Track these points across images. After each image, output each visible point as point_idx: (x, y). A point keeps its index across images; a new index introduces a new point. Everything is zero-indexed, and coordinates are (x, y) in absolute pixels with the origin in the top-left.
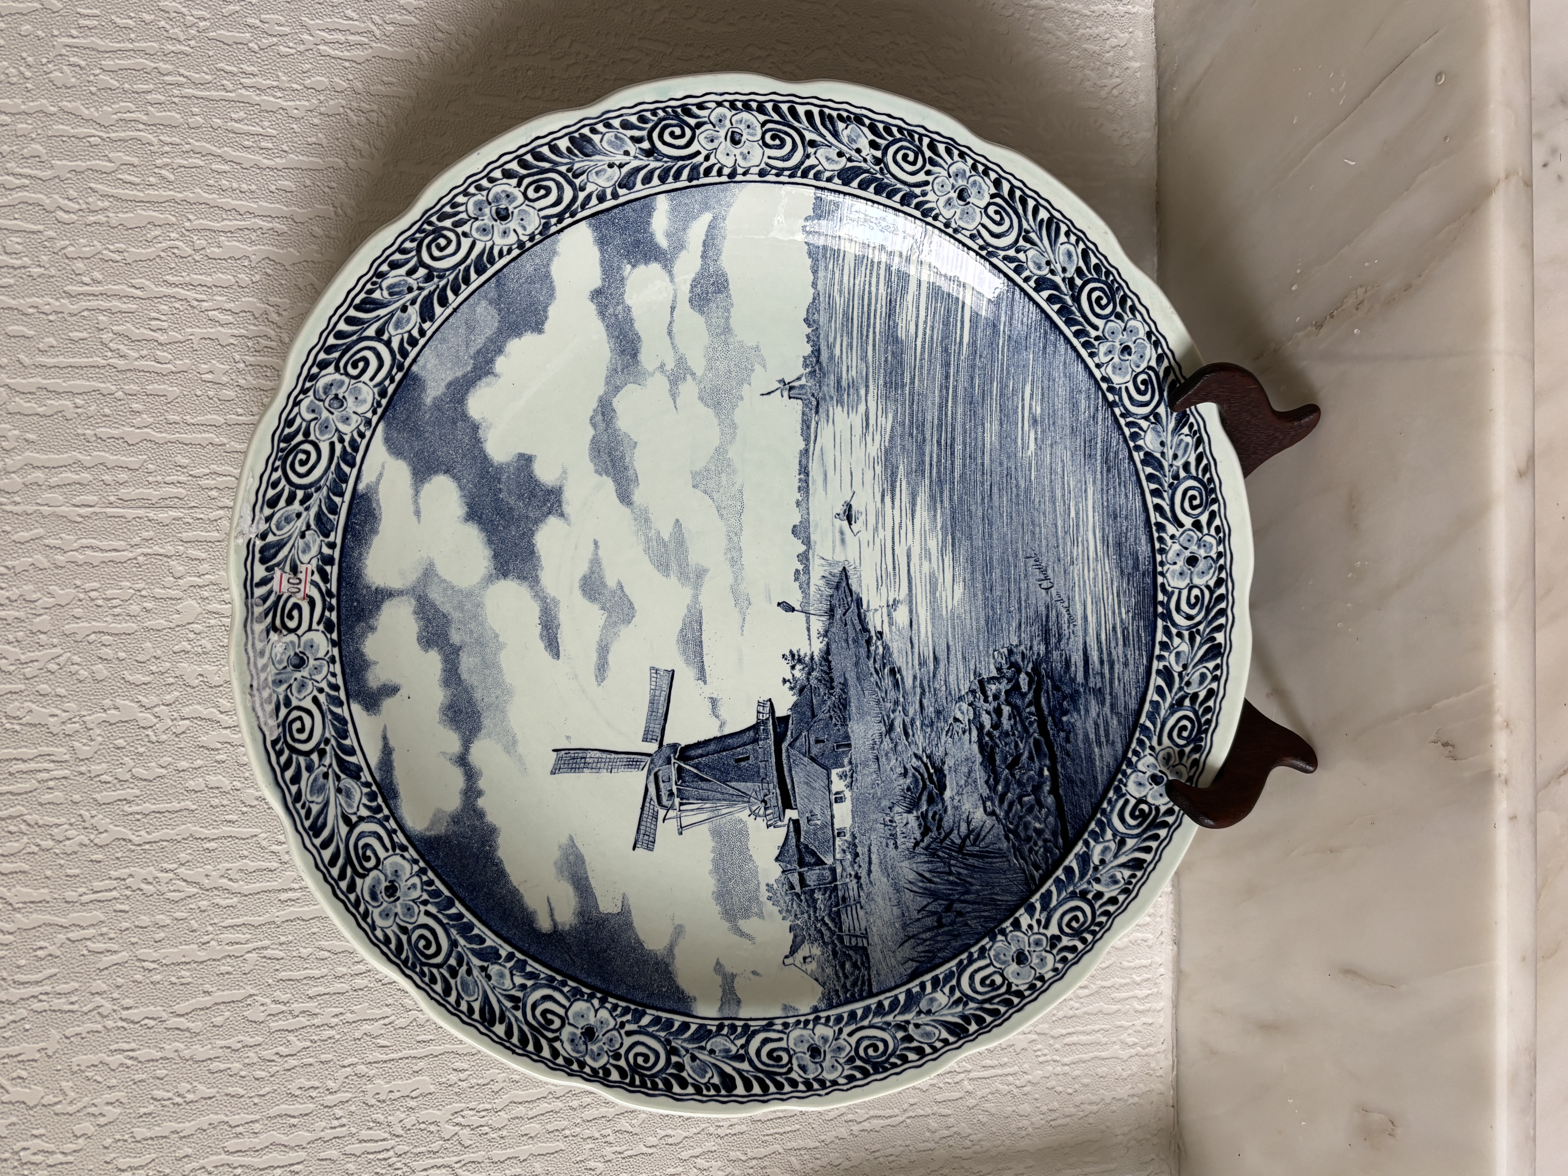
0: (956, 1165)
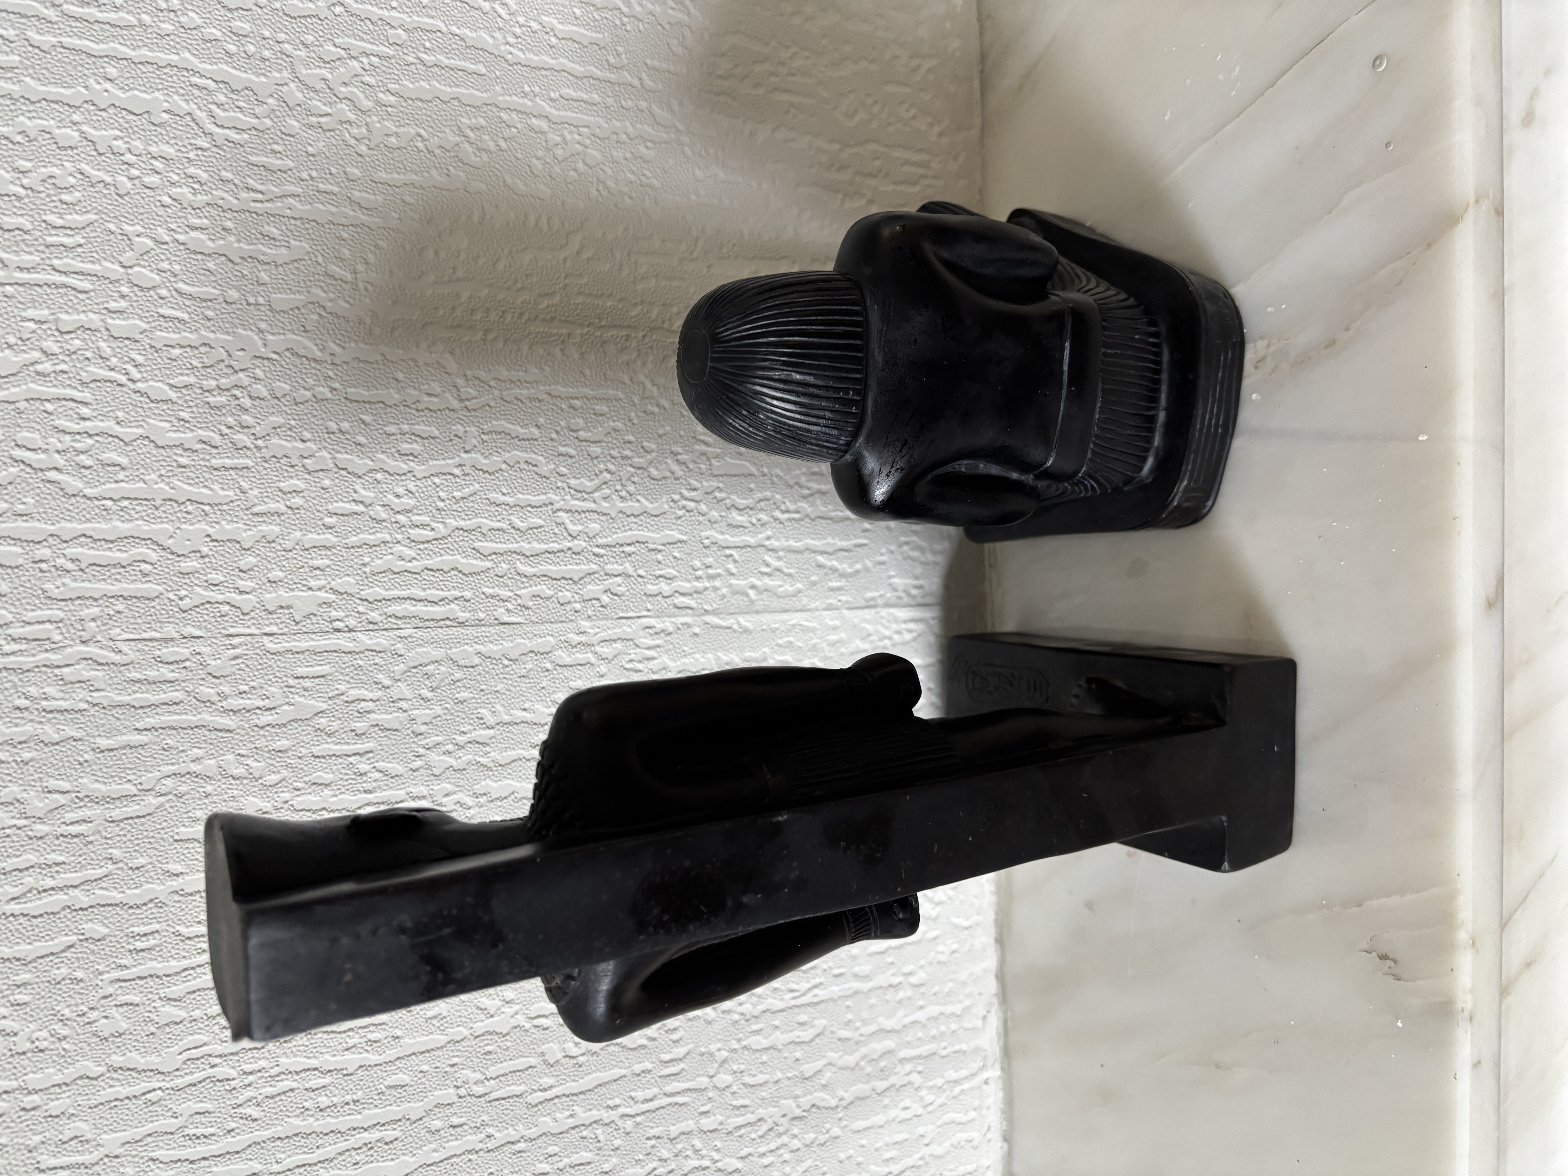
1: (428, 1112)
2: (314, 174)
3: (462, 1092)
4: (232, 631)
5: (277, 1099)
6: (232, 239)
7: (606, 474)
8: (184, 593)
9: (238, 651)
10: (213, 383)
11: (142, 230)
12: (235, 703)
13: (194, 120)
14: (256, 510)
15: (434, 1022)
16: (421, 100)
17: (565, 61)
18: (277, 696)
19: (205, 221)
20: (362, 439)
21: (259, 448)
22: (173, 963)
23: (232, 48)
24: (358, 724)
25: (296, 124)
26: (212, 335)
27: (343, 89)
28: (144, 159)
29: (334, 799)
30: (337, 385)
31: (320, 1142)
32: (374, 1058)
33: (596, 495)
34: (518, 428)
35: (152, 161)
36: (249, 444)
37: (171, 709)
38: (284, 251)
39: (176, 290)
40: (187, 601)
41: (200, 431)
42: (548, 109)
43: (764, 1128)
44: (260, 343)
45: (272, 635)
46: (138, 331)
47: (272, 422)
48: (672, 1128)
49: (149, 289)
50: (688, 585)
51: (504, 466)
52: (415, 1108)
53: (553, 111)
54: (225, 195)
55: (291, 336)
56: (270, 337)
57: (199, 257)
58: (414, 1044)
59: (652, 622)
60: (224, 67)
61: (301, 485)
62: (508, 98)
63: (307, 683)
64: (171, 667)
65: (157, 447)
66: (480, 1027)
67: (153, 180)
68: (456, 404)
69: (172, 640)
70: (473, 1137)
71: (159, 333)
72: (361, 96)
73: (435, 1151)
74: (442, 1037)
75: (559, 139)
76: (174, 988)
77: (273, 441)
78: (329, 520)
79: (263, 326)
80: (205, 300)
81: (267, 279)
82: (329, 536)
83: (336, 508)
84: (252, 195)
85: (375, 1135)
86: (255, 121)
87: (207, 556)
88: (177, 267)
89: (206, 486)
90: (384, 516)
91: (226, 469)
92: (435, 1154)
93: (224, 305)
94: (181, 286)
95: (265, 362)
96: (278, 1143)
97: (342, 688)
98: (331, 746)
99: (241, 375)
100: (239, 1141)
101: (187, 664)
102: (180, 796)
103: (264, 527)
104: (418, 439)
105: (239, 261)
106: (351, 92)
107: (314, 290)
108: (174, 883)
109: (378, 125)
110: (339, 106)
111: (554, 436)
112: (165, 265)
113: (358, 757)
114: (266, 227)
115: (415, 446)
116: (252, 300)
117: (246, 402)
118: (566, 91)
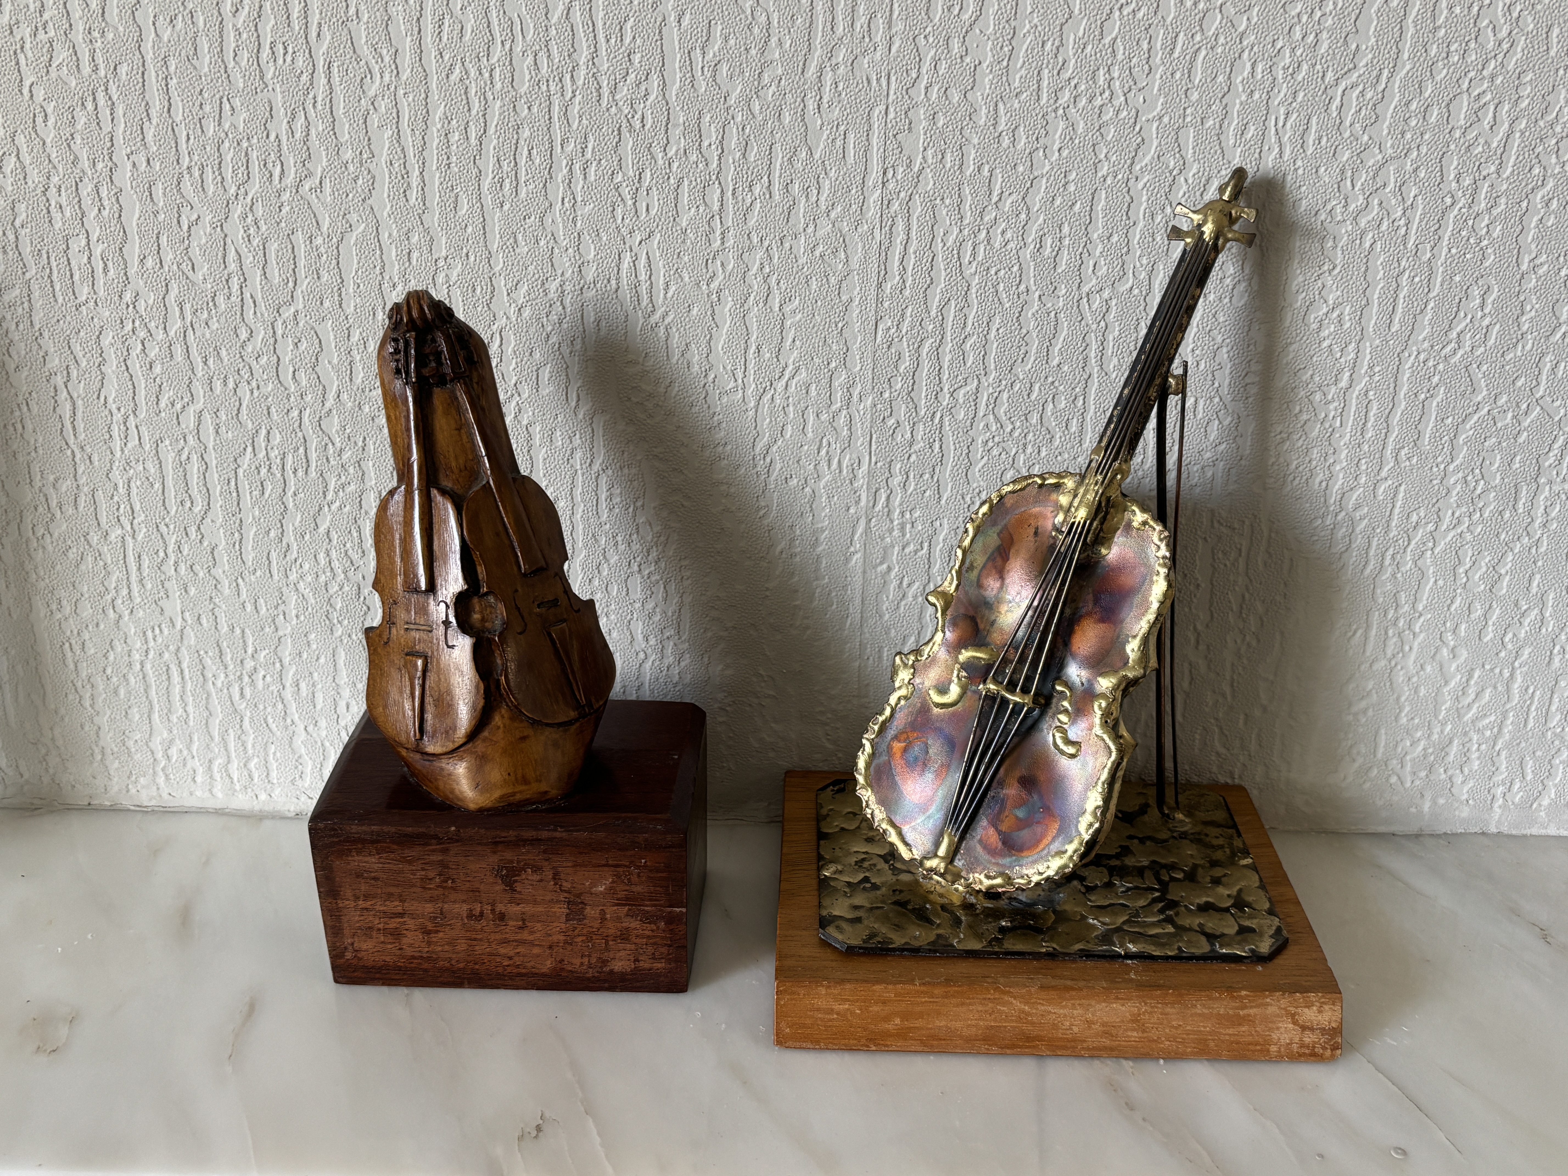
0: (11, 514)
1: (427, 231)
2: (1300, 172)
3: (441, 263)
4: (893, 79)
5: (464, 97)
6: (1244, 98)
7: (1010, 427)
8: (931, 40)
9: (874, 83)
10: (1116, 75)
11: (1253, 23)
12: (828, 78)
13: (1350, 70)
14: (1001, 106)
15: (512, 240)
16: (1366, 270)
17: (1403, 407)
18: (830, 115)
19: (1260, 76)
20: (1058, 202)
21: (1055, 110)
22: (601, 14)
23: (1413, 106)
24: (797, 186)
25: (1345, 159)
26: (1158, 76)
27: (1376, 202)
28: (1316, 27)
29: (731, 161)
30: (1109, 181)
31: (417, 132)
32: (486, 184)
33: (991, 417)
34: (1059, 346)
35: (1313, 34)
36: (1060, 102)
37: (828, 24)
38: (1232, 142)
39: (1199, 48)
40: (923, 42)
41: (1073, 61)
42: (1358, 388)
43: (355, 557)
44: (1150, 117)
45: (886, 113)
46: (1164, 14)
47: (1078, 123)
48: (371, 463)
49: (1201, 26)
50: (897, 503)
51: (1024, 331)
52: (434, 219)
53: (1357, 393)
54: (1282, 94)
55: (1155, 143)
56: (1155, 125)
57: (1228, 69)
58: (493, 220)
59: (865, 467)
60: (1397, 99)
61: (1020, 146)
62: (1368, 351)
63: (839, 143)
64: (866, 26)
65: (1062, 25)
66: (501, 283)
67: (1298, 34)
68: (1085, 289)
69: (890, 28)
70: (396, 271)
71: (1162, 32)
72: (1370, 218)
73: (390, 235)
74: (496, 246)
75: (1330, 397)
76: (578, 14)
77: (1061, 123)
78: (986, 168)
79: (1166, 119)
80: (1189, 72)
81: (1207, 126)
82: (971, 169)
83: (997, 177)
84: (1282, 117)
85: (415, 181)
86: (1348, 124)
87: (962, 61)
88: (1220, 50)
89: (1024, 63)
90: (986, 219)
91: (1038, 82)
92: (387, 235)
93: (1185, 88)
94: (1203, 52)
95: (1133, 120)
96: (423, 95)
97: (832, 174)
98: (780, 160)
99: (1122, 99)
100: (430, 61)
101: (867, 40)
102: (749, 27)
103: (984, 111)
104: (1054, 253)
105: (1224, 101)
106: (1373, 209)
107: (1196, 166)
108: (672, 18)
109: (1343, 231)
110: (1361, 197)
111: (1050, 379)
112: (1222, 40)
113: (767, 184)
114: (1253, 128)
115: (1049, 250)
116: (1189, 111)
117: (1098, 102)
118: (1375, 406)
